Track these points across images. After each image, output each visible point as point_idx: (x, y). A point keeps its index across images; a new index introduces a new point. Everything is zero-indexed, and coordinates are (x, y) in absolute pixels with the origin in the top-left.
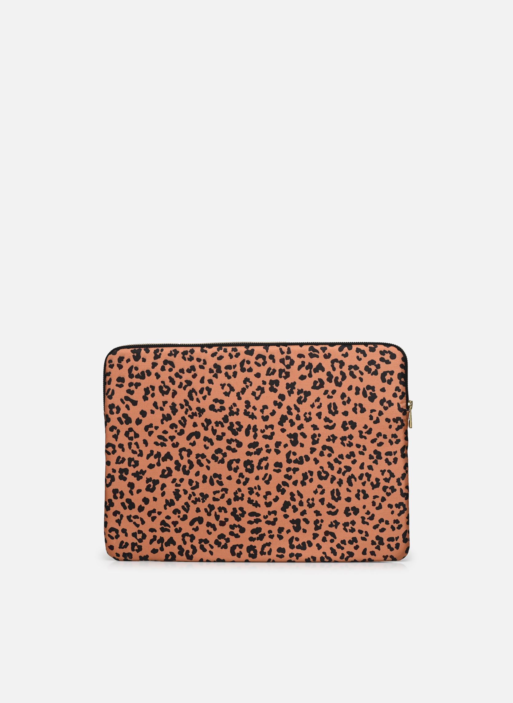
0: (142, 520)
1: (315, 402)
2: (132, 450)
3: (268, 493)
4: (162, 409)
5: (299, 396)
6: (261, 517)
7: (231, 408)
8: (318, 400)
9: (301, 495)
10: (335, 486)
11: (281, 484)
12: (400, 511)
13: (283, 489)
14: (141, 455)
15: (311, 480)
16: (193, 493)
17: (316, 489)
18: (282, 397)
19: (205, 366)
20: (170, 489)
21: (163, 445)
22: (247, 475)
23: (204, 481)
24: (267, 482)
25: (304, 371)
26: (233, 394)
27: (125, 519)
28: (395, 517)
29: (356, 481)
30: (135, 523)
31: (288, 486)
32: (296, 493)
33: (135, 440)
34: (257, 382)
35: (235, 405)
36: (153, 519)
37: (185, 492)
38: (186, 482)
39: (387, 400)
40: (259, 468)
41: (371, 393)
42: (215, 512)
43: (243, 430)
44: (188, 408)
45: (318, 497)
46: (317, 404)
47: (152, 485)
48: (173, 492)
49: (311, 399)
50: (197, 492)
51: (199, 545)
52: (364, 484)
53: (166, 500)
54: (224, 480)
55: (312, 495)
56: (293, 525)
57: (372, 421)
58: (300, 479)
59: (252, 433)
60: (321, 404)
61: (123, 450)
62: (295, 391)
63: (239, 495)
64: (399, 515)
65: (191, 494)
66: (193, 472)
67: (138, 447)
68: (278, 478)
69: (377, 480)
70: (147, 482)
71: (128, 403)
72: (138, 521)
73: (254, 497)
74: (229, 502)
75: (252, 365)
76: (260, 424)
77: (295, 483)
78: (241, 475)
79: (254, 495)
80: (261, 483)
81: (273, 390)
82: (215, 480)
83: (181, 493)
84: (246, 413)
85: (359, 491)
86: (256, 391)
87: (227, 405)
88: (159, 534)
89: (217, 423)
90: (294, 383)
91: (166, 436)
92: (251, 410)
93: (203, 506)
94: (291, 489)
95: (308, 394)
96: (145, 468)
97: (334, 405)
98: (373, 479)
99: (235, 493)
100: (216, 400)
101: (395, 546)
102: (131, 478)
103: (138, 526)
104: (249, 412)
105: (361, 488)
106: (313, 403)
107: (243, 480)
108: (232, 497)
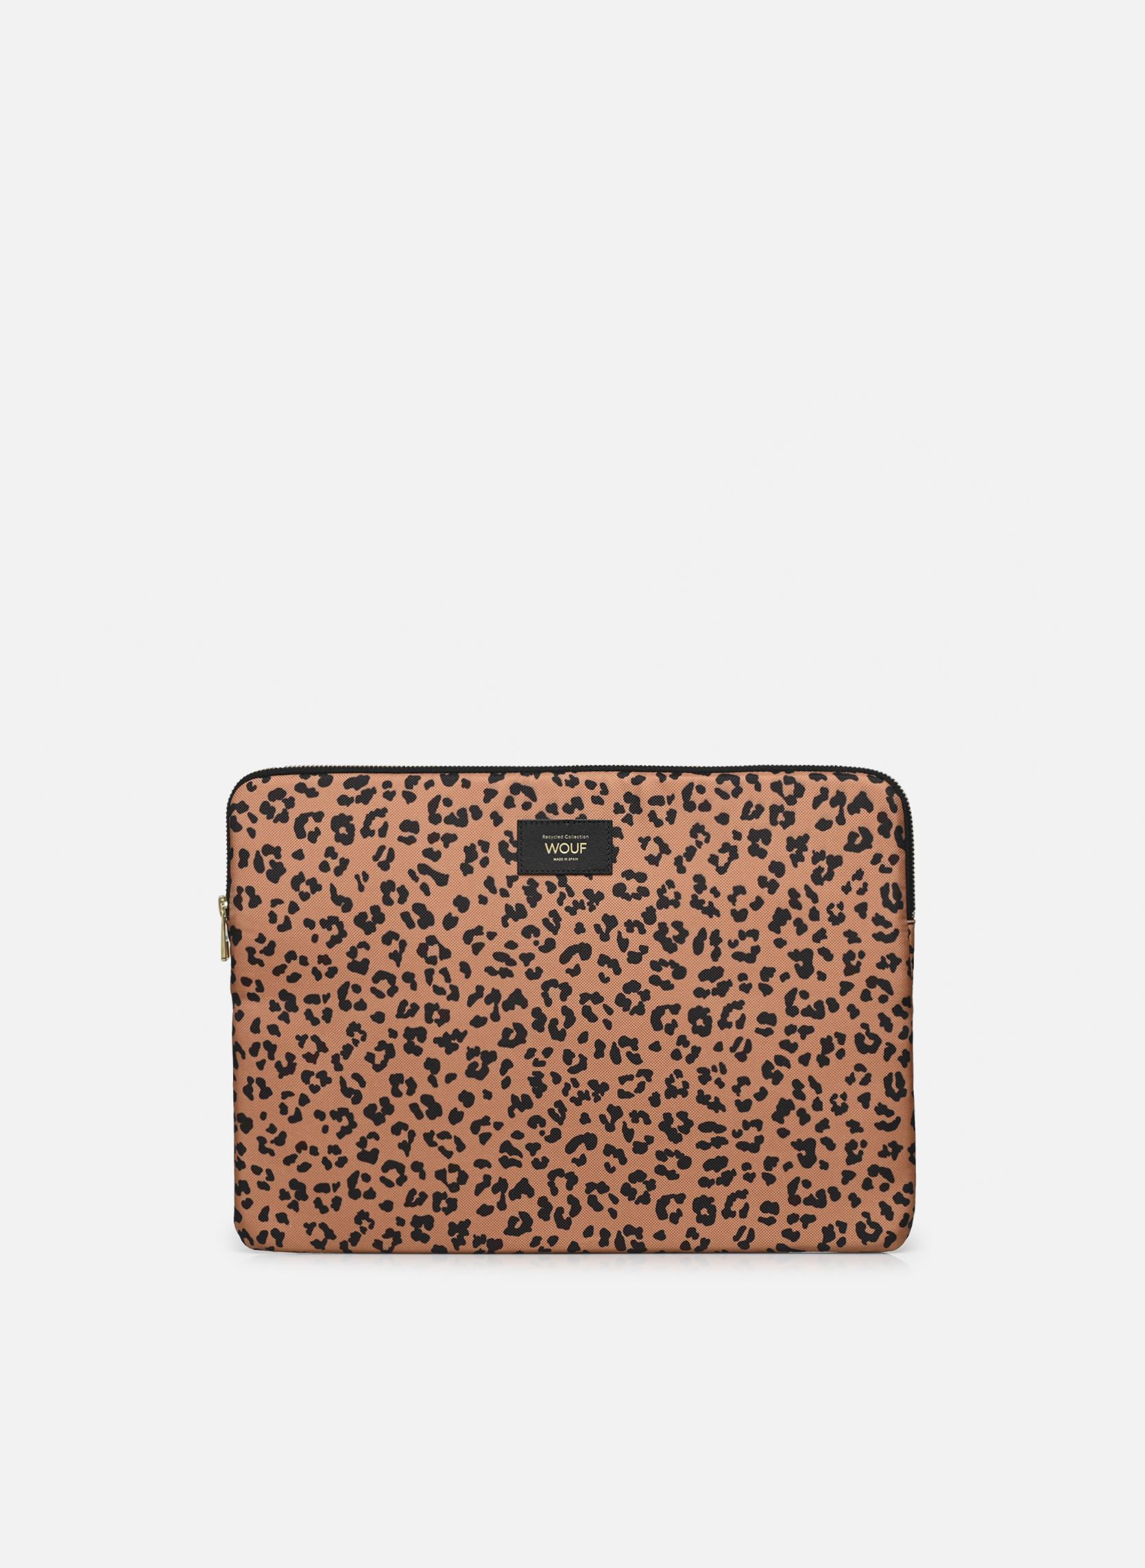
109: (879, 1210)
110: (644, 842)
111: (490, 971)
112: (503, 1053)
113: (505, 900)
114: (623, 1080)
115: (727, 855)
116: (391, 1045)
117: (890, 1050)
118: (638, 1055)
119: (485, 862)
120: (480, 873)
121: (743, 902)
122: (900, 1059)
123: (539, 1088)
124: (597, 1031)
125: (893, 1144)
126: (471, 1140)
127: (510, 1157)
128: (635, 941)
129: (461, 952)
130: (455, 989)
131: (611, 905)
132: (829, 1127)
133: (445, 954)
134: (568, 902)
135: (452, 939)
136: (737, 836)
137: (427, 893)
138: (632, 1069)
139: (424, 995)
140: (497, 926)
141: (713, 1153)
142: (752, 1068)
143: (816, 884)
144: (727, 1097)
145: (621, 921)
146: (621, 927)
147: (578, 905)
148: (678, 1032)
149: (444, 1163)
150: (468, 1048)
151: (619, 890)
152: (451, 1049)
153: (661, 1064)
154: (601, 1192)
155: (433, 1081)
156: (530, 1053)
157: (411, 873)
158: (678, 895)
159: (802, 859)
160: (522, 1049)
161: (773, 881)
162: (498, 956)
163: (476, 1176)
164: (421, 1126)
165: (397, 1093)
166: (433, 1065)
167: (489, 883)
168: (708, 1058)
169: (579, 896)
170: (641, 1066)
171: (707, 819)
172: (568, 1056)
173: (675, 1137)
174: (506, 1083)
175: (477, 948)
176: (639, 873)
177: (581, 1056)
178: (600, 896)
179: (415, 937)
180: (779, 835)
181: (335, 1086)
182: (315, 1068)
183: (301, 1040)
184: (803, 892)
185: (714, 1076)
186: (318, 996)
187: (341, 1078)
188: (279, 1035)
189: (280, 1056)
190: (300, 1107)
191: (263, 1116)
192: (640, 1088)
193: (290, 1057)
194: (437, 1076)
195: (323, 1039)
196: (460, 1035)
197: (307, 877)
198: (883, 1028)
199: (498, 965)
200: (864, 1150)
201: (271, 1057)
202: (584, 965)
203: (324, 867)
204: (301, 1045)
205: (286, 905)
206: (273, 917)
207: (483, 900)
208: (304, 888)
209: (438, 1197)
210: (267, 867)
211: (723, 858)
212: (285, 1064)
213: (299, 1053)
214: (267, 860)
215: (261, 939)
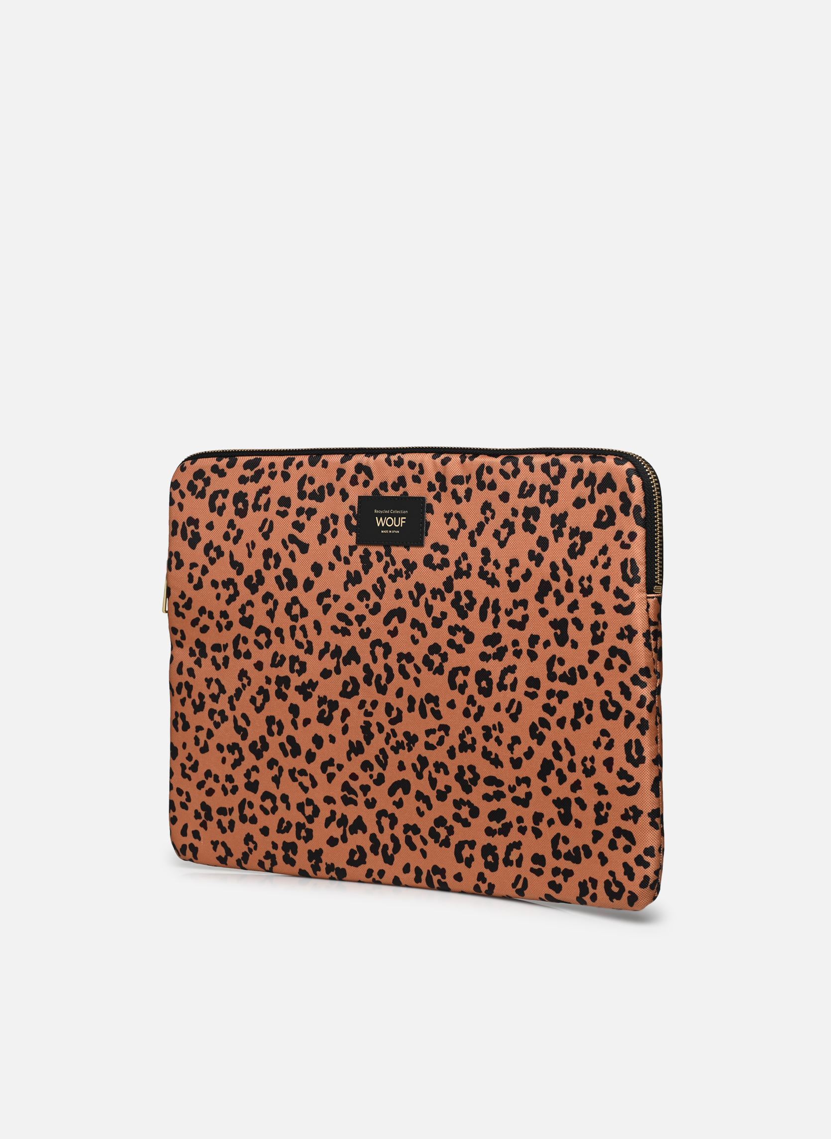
109: (623, 870)
110: (448, 517)
111: (334, 629)
112: (344, 703)
113: (347, 567)
114: (429, 732)
115: (507, 530)
116: (267, 690)
117: (630, 718)
118: (439, 711)
119: (334, 534)
120: (331, 543)
121: (517, 573)
122: (638, 726)
123: (369, 737)
124: (409, 688)
125: (634, 808)
126: (321, 778)
127: (349, 796)
128: (439, 607)
129: (315, 611)
130: (310, 643)
131: (422, 574)
132: (580, 788)
133: (304, 613)
134: (391, 570)
135: (308, 600)
136: (515, 513)
137: (294, 560)
138: (433, 723)
139: (288, 649)
140: (340, 590)
141: (495, 805)
142: (521, 728)
143: (572, 558)
144: (504, 755)
145: (428, 589)
146: (428, 595)
147: (398, 573)
148: (468, 691)
149: (302, 797)
150: (319, 696)
151: (428, 561)
152: (307, 697)
153: (456, 721)
154: (415, 834)
155: (294, 723)
156: (362, 704)
157: (284, 542)
158: (469, 566)
159: (562, 535)
160: (356, 700)
161: (539, 554)
162: (341, 617)
163: (325, 811)
164: (288, 763)
165: (271, 733)
166: (294, 710)
167: (337, 551)
168: (489, 717)
169: (399, 565)
170: (442, 722)
171: (492, 496)
172: (389, 708)
173: (467, 789)
174: (345, 730)
175: (326, 609)
176: (443, 546)
177: (398, 709)
178: (414, 566)
179: (284, 597)
180: (546, 512)
181: (230, 724)
182: (218, 707)
183: (209, 681)
184: (560, 565)
185: (495, 733)
186: (219, 645)
187: (234, 716)
188: (194, 677)
189: (195, 695)
190: (207, 740)
191: (184, 746)
192: (441, 741)
193: (201, 696)
194: (297, 720)
195: (223, 683)
196: (313, 685)
197: (215, 545)
198: (623, 696)
199: (340, 625)
200: (610, 812)
201: (189, 696)
202: (400, 627)
203: (226, 537)
204: (208, 687)
205: (200, 568)
206: (191, 578)
207: (332, 567)
208: (213, 554)
209: (300, 826)
210: (189, 536)
211: (504, 533)
212: (198, 702)
213: (207, 693)
214: (190, 529)
215: (183, 596)
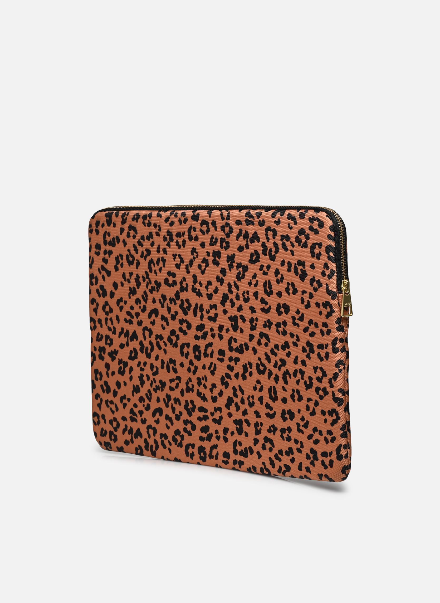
0: (116, 406)
1: (253, 279)
2: (108, 327)
3: (214, 386)
4: (129, 282)
5: (238, 271)
6: (208, 414)
7: (181, 283)
8: (254, 276)
9: (242, 391)
10: (272, 383)
11: (224, 376)
12: (333, 420)
13: (226, 381)
14: (114, 333)
15: (251, 374)
16: (154, 379)
17: (256, 385)
18: (223, 272)
19: (160, 232)
20: (136, 373)
21: (131, 322)
22: (195, 362)
23: (162, 367)
24: (213, 373)
25: (242, 242)
26: (183, 266)
27: (104, 403)
28: (329, 427)
29: (290, 378)
30: (111, 409)
31: (231, 379)
32: (237, 388)
33: (110, 315)
34: (202, 253)
35: (184, 279)
36: (125, 405)
37: (148, 378)
38: (148, 366)
39: (317, 279)
40: (206, 355)
41: (301, 270)
42: (172, 404)
43: (192, 309)
44: (148, 282)
45: (257, 394)
46: (254, 282)
47: (123, 367)
48: (139, 377)
49: (248, 275)
50: (158, 378)
51: (160, 440)
52: (298, 382)
53: (134, 386)
54: (178, 367)
55: (251, 392)
56: (236, 426)
57: (304, 305)
58: (241, 371)
59: (199, 314)
60: (257, 281)
61: (101, 327)
62: (235, 265)
63: (190, 386)
64: (332, 424)
65: (153, 380)
66: (153, 355)
67: (112, 324)
68: (222, 369)
69: (310, 378)
70: (119, 364)
71: (104, 273)
72: (113, 407)
73: (202, 389)
74: (182, 393)
75: (198, 233)
76: (206, 304)
77: (237, 376)
78: (191, 363)
79: (202, 386)
80: (207, 372)
81: (216, 263)
82: (171, 366)
83: (145, 378)
84: (194, 290)
85: (293, 390)
86: (201, 263)
87: (178, 279)
88: (130, 424)
89: (171, 300)
90: (234, 256)
91: (133, 312)
92: (197, 286)
93: (162, 395)
94: (233, 382)
95: (246, 269)
96: (118, 348)
97: (268, 283)
98: (306, 378)
99: (187, 383)
100: (169, 273)
101: (329, 463)
102: (108, 359)
103: (113, 412)
104: (196, 289)
105: (296, 387)
106: (251, 280)
107: (193, 368)
108: (184, 387)
